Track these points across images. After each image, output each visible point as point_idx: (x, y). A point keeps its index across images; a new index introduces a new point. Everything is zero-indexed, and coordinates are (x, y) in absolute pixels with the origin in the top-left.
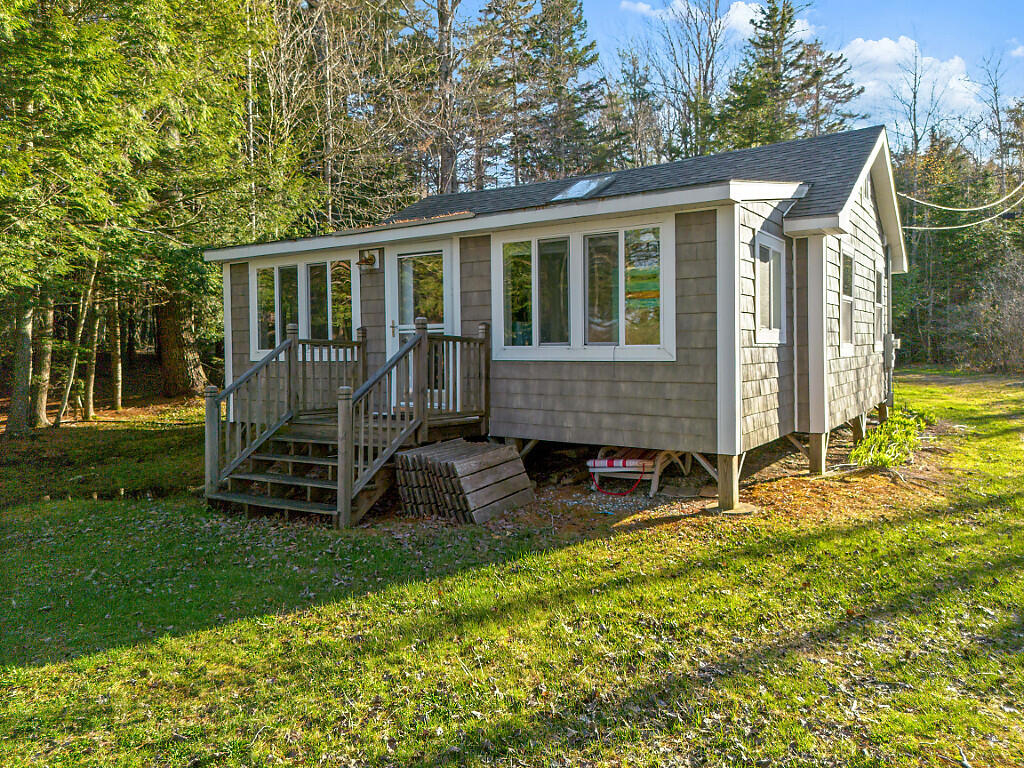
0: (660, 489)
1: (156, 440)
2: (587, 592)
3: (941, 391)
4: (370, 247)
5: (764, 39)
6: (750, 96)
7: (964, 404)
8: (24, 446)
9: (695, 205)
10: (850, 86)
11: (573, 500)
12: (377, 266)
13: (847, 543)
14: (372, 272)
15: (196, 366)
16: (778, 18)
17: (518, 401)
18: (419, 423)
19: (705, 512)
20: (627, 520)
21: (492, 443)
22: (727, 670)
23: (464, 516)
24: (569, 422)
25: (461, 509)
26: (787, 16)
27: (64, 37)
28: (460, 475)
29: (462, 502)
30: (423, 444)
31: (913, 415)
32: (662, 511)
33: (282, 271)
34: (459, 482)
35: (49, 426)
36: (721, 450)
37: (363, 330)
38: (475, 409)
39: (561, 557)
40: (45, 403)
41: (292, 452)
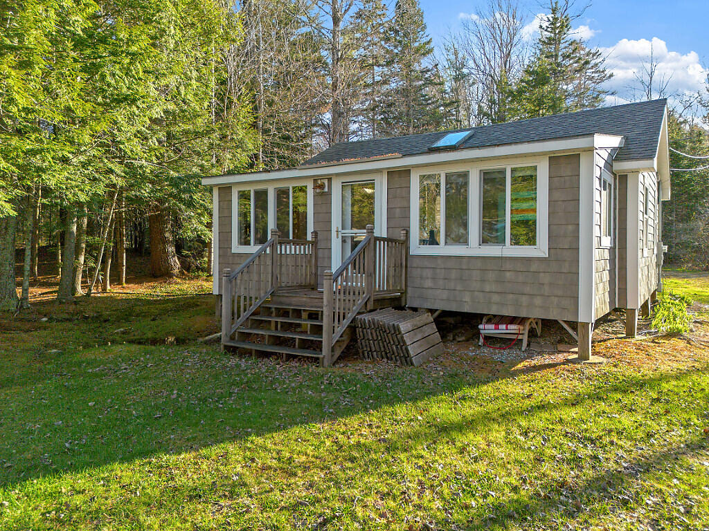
0: (528, 345)
1: (157, 306)
2: (521, 413)
3: (682, 282)
4: (322, 177)
5: (549, 39)
6: (538, 78)
7: (702, 292)
8: (72, 308)
9: (564, 151)
10: (603, 72)
11: (471, 352)
12: (326, 190)
13: (681, 384)
14: (323, 194)
15: (174, 256)
16: (558, 25)
17: (428, 283)
18: (368, 297)
19: (567, 361)
20: (520, 366)
21: (409, 312)
22: (644, 467)
23: (406, 360)
24: (467, 298)
25: (404, 355)
26: (565, 24)
27: (121, 36)
28: (403, 332)
29: (405, 351)
30: (371, 311)
31: (677, 298)
32: (538, 361)
33: (256, 193)
34: (402, 337)
35: (83, 295)
36: (582, 319)
37: (315, 233)
38: (399, 288)
39: (488, 389)
40: (80, 279)
41: (274, 314)
